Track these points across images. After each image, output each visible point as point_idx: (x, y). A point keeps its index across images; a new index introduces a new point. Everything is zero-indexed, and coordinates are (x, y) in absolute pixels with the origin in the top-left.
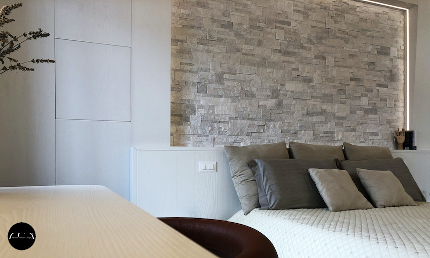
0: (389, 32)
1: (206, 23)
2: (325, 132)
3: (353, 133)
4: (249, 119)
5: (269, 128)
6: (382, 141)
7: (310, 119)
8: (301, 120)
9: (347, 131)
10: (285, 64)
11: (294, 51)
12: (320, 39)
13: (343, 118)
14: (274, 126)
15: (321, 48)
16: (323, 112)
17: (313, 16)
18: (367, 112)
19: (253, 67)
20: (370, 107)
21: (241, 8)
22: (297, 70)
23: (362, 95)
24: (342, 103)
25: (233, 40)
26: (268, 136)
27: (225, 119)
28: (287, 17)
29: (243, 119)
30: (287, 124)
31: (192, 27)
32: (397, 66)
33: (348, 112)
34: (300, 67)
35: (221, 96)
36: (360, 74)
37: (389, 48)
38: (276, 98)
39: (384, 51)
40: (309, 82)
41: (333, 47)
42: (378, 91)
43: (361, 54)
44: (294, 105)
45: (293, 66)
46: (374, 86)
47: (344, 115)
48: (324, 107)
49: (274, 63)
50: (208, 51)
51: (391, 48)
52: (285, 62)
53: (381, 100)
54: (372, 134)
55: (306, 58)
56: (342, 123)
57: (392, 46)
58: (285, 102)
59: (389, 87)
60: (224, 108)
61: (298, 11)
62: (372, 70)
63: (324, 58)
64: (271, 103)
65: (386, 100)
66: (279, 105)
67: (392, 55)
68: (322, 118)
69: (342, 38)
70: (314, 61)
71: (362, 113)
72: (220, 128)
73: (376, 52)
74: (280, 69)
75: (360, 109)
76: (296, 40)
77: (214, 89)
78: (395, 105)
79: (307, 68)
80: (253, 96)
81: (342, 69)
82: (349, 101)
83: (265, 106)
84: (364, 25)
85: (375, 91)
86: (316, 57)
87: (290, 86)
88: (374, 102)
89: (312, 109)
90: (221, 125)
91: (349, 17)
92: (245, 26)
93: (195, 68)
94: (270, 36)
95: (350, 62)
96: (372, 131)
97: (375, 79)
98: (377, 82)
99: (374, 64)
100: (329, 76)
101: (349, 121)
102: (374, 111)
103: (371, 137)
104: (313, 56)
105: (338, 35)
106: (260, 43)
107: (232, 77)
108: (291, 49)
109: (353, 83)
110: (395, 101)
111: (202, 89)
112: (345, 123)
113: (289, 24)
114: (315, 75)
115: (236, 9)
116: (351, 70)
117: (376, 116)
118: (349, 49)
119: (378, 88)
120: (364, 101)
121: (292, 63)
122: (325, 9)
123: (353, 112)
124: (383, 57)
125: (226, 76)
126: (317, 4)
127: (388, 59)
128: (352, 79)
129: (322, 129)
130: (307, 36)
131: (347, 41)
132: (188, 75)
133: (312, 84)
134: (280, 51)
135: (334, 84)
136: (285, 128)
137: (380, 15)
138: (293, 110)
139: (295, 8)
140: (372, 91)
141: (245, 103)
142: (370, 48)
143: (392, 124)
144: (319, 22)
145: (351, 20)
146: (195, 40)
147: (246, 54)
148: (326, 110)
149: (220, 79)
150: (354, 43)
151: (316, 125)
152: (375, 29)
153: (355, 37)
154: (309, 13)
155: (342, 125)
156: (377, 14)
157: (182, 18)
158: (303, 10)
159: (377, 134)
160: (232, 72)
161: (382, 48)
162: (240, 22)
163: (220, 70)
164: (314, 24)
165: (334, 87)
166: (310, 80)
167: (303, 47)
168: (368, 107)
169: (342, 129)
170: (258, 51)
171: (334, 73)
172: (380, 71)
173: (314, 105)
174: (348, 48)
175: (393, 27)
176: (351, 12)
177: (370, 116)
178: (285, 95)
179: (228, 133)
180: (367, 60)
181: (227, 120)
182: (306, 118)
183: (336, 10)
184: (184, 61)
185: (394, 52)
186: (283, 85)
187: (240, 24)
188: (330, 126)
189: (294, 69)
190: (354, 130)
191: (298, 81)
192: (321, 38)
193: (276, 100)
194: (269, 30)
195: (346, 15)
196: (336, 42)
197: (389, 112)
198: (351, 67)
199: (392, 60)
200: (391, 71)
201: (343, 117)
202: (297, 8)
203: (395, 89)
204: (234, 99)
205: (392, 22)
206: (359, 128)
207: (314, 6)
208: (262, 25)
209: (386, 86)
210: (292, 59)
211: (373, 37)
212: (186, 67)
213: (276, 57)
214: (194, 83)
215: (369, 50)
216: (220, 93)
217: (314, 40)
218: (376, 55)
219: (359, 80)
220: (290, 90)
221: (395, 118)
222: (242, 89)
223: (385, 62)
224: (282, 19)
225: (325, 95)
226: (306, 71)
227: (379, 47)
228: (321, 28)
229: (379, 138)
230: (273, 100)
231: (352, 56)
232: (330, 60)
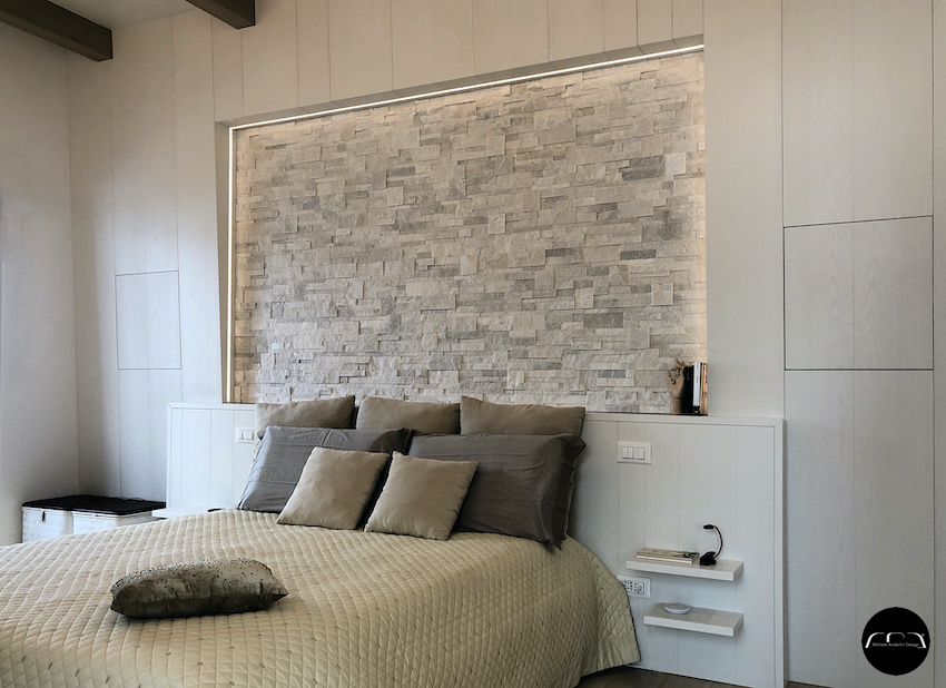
0: (659, 117)
1: (284, 208)
2: (485, 373)
3: (552, 373)
4: (344, 353)
5: (377, 369)
6: (637, 389)
7: (454, 347)
8: (435, 351)
9: (537, 368)
10: (405, 248)
11: (423, 220)
12: (474, 184)
13: (526, 341)
14: (386, 364)
15: (478, 201)
16: (479, 332)
17: (463, 140)
18: (590, 322)
19: (350, 265)
20: (603, 311)
21: (333, 168)
22: (428, 255)
23: (576, 286)
24: (524, 308)
25: (321, 226)
26: (374, 383)
27: (309, 356)
28: (409, 160)
29: (336, 353)
30: (408, 359)
31: (267, 219)
32: (685, 197)
33: (542, 326)
34: (433, 248)
35: (303, 320)
36: (570, 238)
37: (661, 157)
38: (388, 313)
39: (644, 169)
40: (452, 275)
41: (508, 191)
42: (624, 269)
43: (576, 192)
44: (423, 322)
45: (421, 249)
46: (612, 259)
47: (531, 334)
48: (484, 321)
49: (386, 250)
50: (286, 252)
51: (667, 156)
52: (404, 244)
53: (634, 289)
54: (606, 374)
55: (445, 229)
56: (526, 353)
57: (668, 150)
58: (405, 320)
59: (659, 254)
60: (306, 337)
61: (430, 142)
62: (606, 222)
63: (483, 220)
64: (381, 323)
65: (648, 289)
66: (395, 324)
67: (669, 174)
68: (480, 344)
69: (525, 168)
70: (463, 232)
71: (579, 325)
72: (299, 371)
73: (618, 176)
74: (397, 259)
75: (574, 318)
76: (425, 198)
77: (293, 309)
78: (676, 298)
79: (448, 248)
80: (351, 314)
81: (527, 236)
82: (541, 304)
83: (370, 330)
84: (584, 123)
85: (613, 271)
86: (466, 223)
87: (415, 288)
88: (612, 297)
89: (458, 328)
90: (302, 367)
91: (543, 117)
92: (337, 198)
93: (269, 281)
94: (379, 204)
95: (547, 215)
96: (605, 367)
97: (615, 241)
98: (621, 249)
99: (614, 206)
100: (496, 256)
101: (544, 346)
102: (615, 317)
103: (602, 381)
104: (461, 222)
105: (517, 163)
106: (362, 221)
107: (318, 286)
108: (418, 218)
109: (553, 261)
110: (681, 288)
111: (278, 310)
112: (533, 351)
113: (412, 170)
114: (463, 259)
115: (326, 172)
116: (547, 234)
117: (617, 331)
118: (545, 188)
119: (624, 262)
120: (584, 298)
121: (419, 243)
122: (487, 117)
123: (552, 326)
124: (640, 185)
125: (310, 287)
126: (469, 115)
127: (659, 184)
128: (548, 253)
129: (478, 366)
130: (447, 185)
131: (538, 172)
132: (260, 293)
133: (457, 278)
134: (395, 227)
135: (508, 271)
136: (406, 367)
137: (631, 86)
138: (419, 332)
139: (424, 138)
140: (606, 271)
141: (338, 326)
142: (601, 173)
143: (672, 346)
144: (474, 149)
145: (549, 123)
146: (268, 239)
147: (340, 245)
148: (487, 327)
149: (300, 292)
150: (557, 171)
151: (467, 359)
152: (616, 123)
153: (561, 157)
154: (452, 137)
155: (525, 356)
156: (624, 86)
157: (253, 210)
158: (439, 135)
159: (620, 374)
160: (319, 278)
161: (636, 162)
162: (330, 193)
163: (301, 278)
164: (464, 156)
165: (507, 277)
166: (455, 271)
167: (440, 209)
168: (596, 311)
169: (525, 364)
170: (359, 235)
171: (508, 248)
172: (633, 220)
173: (462, 319)
174: (545, 185)
175: (673, 101)
176: (549, 104)
177: (599, 331)
178: (405, 305)
179: (311, 379)
180: (592, 201)
181: (312, 357)
182: (445, 347)
183: (513, 111)
184: (255, 273)
185: (675, 164)
186: (401, 287)
187: (330, 196)
188: (496, 359)
189: (421, 255)
190: (556, 366)
191: (429, 276)
192: (477, 182)
193: (389, 317)
194: (377, 193)
195: (536, 116)
196: (511, 180)
197: (659, 317)
198: (549, 227)
199: (669, 185)
200: (667, 213)
201: (528, 340)
202: (429, 136)
203: (678, 258)
204: (321, 322)
205: (670, 89)
206: (570, 360)
207: (463, 120)
208: (363, 188)
209: (652, 254)
210: (418, 237)
211: (613, 142)
212: (259, 282)
213: (390, 239)
214: (267, 304)
215: (600, 177)
216: (302, 315)
217: (461, 187)
218: (618, 184)
219: (571, 251)
220: (415, 295)
221: (677, 330)
222: (332, 304)
223: (650, 194)
224: (400, 166)
225: (486, 296)
226: (445, 254)
227: (626, 164)
228: (478, 160)
229: (627, 382)
230: (384, 318)
231: (552, 200)
232: (497, 222)
